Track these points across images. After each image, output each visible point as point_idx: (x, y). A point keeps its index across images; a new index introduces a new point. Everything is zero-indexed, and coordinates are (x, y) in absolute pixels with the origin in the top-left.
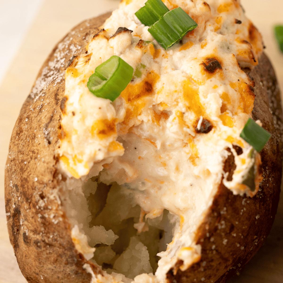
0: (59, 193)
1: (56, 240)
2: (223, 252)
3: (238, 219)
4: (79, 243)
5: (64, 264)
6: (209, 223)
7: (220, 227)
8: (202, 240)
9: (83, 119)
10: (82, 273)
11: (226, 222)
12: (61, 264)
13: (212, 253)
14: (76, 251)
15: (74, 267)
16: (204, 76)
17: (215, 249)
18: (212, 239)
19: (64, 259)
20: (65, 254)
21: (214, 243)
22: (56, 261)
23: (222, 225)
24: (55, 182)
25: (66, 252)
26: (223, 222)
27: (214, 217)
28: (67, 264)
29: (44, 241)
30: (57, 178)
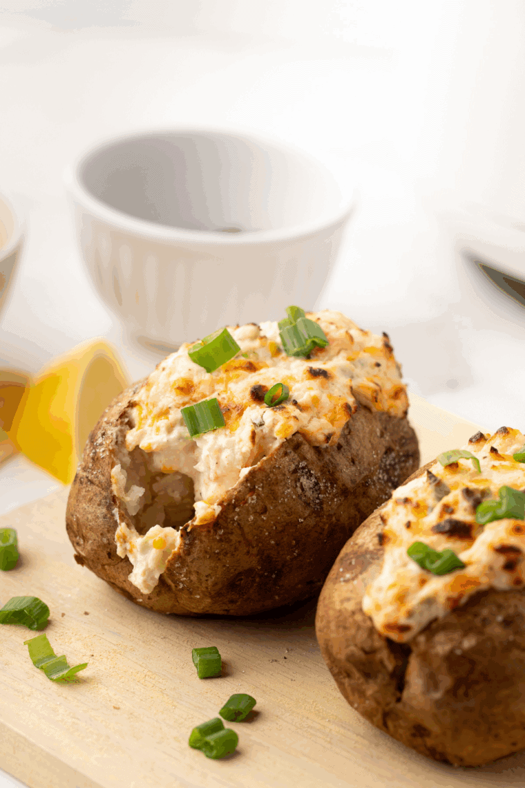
0: (119, 433)
1: (97, 477)
2: (246, 530)
3: (273, 504)
4: (116, 483)
5: (96, 505)
6: (238, 490)
7: (250, 501)
8: (225, 504)
9: (170, 374)
10: (110, 518)
11: (257, 498)
12: (94, 504)
13: (233, 524)
14: (112, 492)
15: (104, 510)
16: (305, 375)
17: (237, 521)
18: (237, 510)
19: (98, 499)
20: (101, 493)
21: (238, 514)
22: (91, 500)
23: (252, 500)
24: (119, 422)
25: (102, 492)
26: (255, 497)
27: (247, 487)
28: (99, 505)
29: (87, 477)
30: (123, 420)
